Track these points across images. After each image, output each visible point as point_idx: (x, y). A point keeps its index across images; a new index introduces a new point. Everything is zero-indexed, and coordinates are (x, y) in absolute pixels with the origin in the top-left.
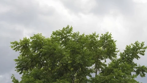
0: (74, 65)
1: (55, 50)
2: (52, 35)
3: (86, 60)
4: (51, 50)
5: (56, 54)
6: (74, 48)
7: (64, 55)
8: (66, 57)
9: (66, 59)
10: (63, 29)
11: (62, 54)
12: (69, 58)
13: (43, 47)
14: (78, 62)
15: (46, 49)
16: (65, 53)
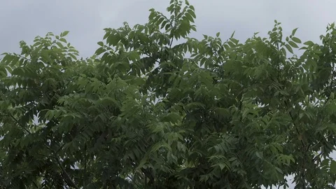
0: (204, 178)
1: (117, 112)
2: (101, 43)
3: (257, 154)
4: (96, 113)
5: (121, 130)
6: (203, 99)
7: (158, 134)
8: (168, 146)
9: (165, 155)
10: (151, 17)
11: (147, 132)
12: (182, 147)
13: (61, 100)
14: (222, 167)
15: (75, 110)
16: (160, 126)
